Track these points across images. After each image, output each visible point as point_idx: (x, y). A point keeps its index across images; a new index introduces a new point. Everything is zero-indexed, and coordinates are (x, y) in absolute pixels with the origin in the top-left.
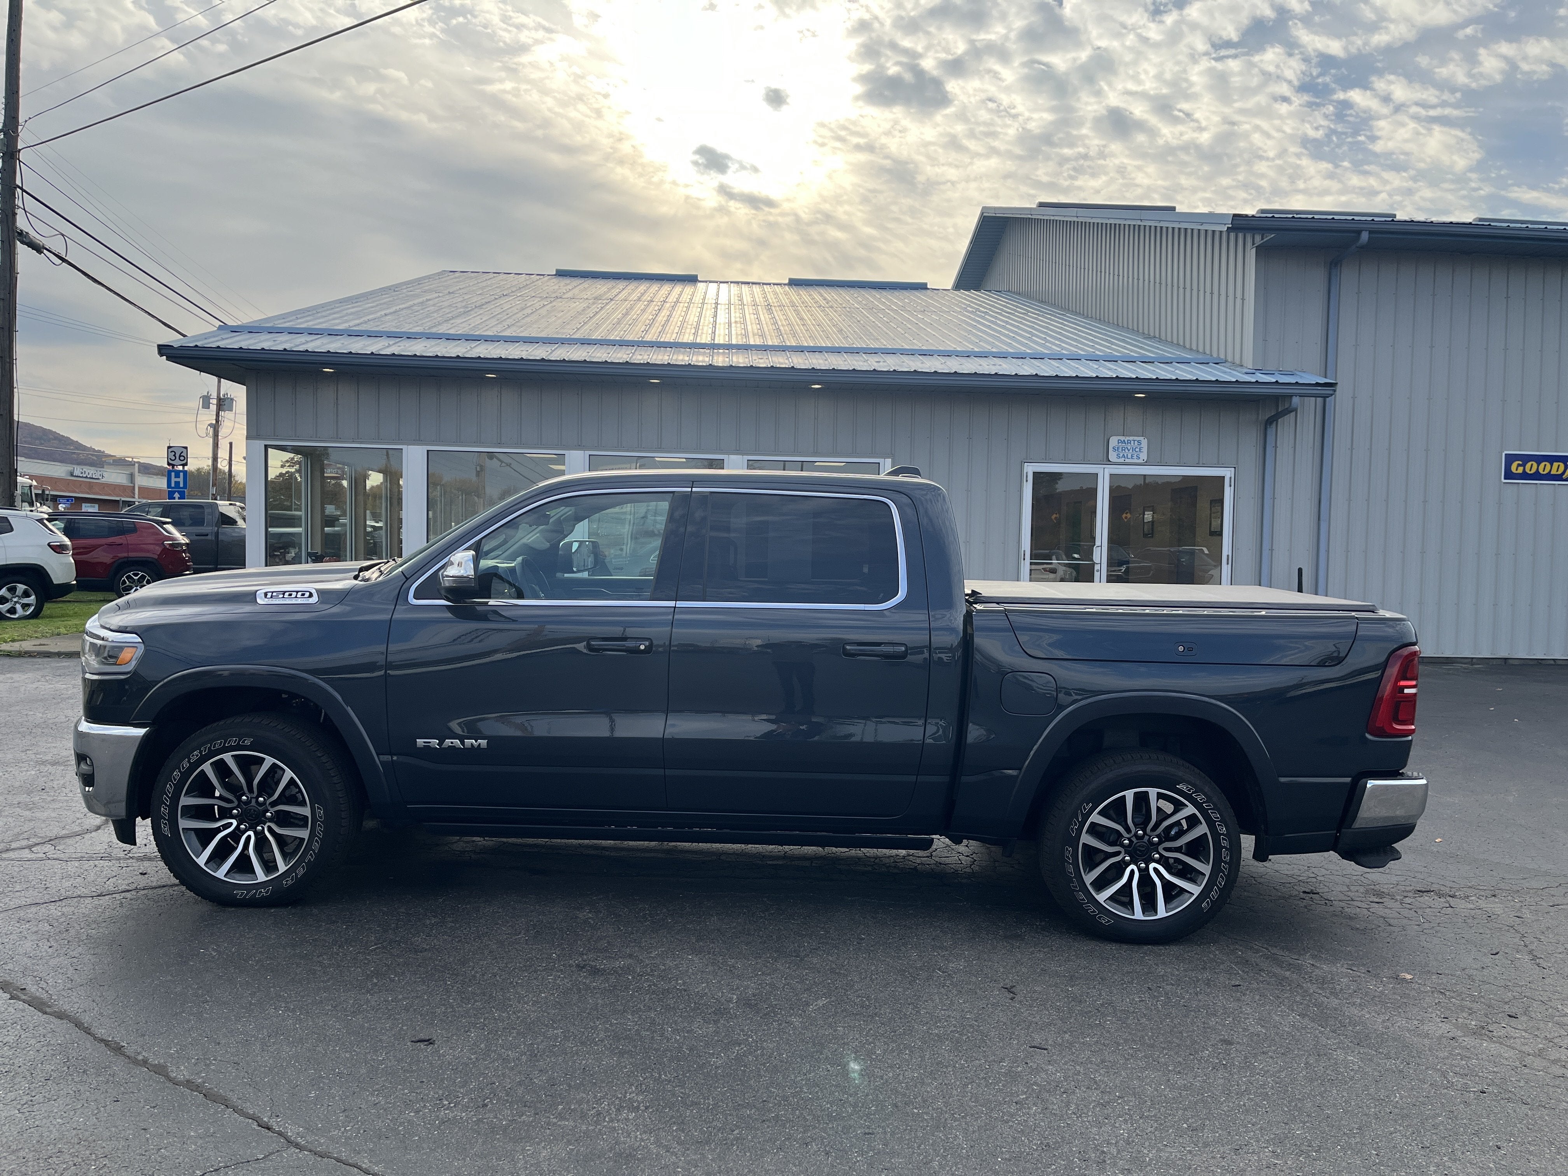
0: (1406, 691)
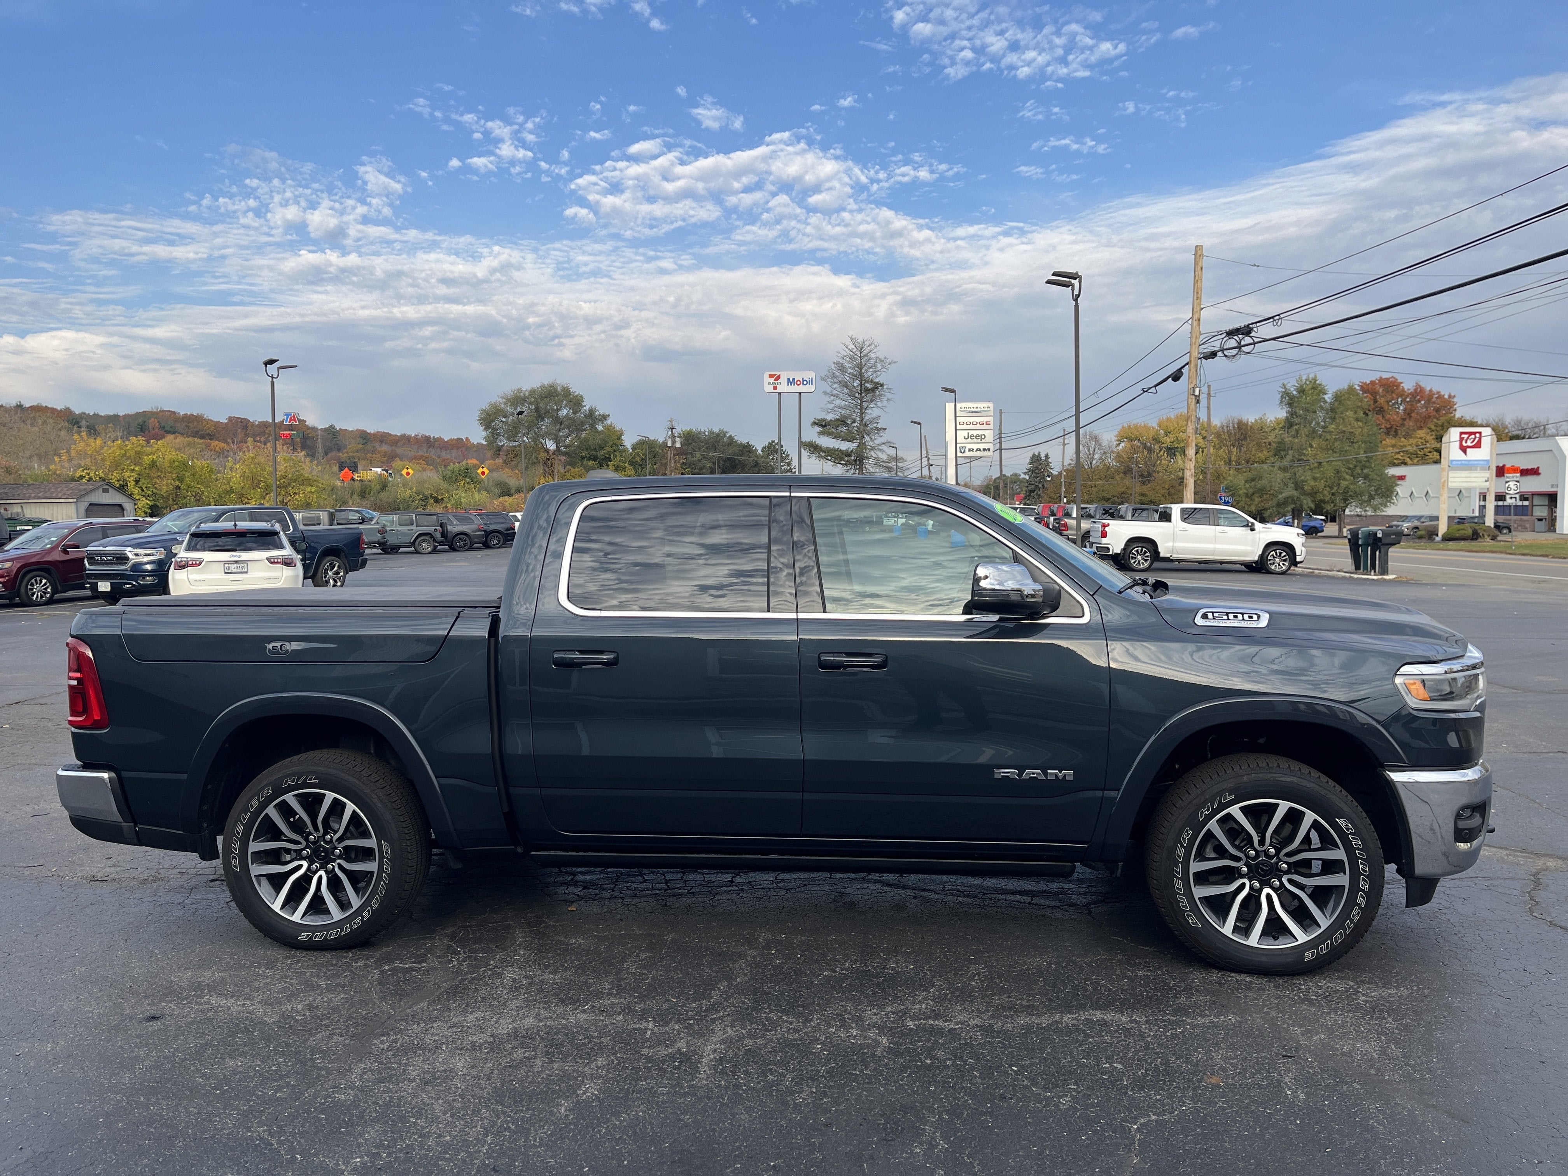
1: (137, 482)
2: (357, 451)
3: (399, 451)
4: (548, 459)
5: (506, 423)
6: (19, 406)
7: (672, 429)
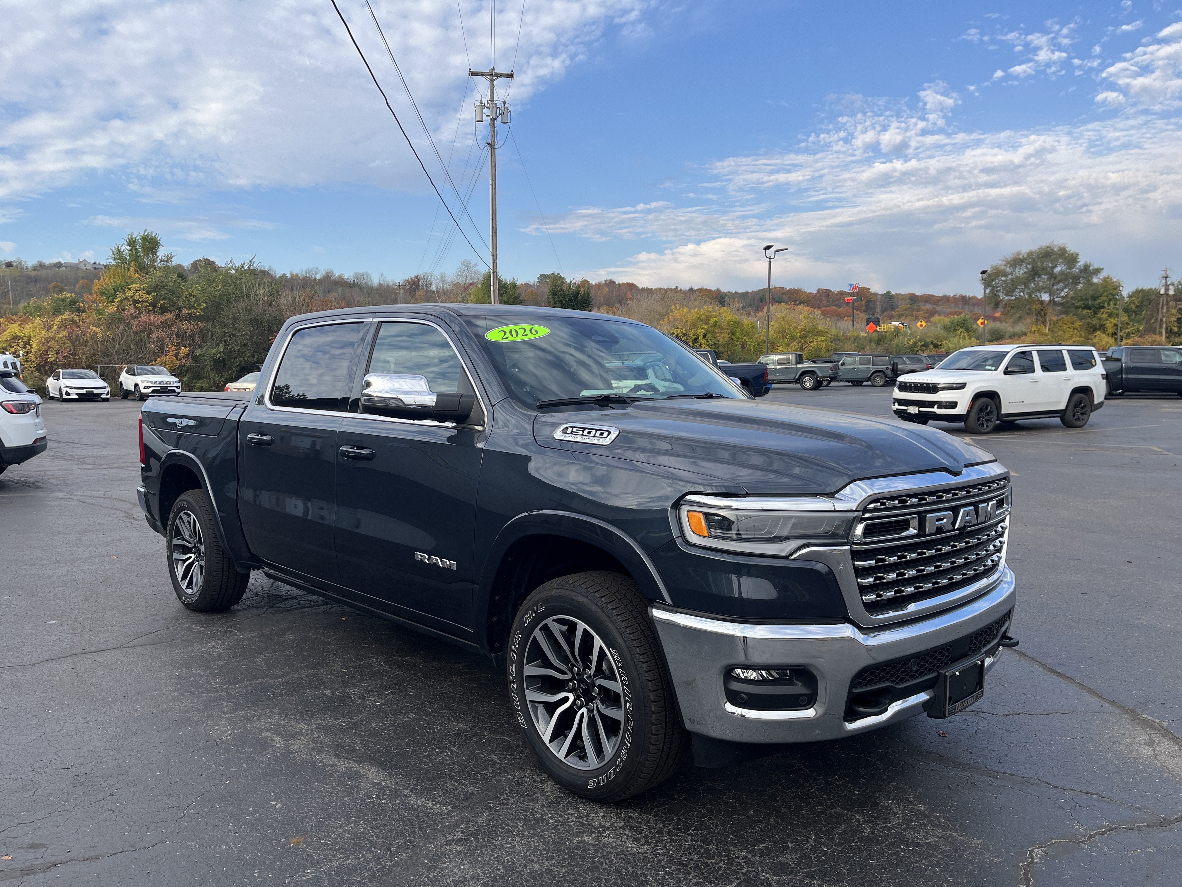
1: (705, 336)
2: (906, 310)
3: (938, 308)
4: (1042, 310)
5: (1005, 282)
6: (691, 290)
7: (1166, 278)
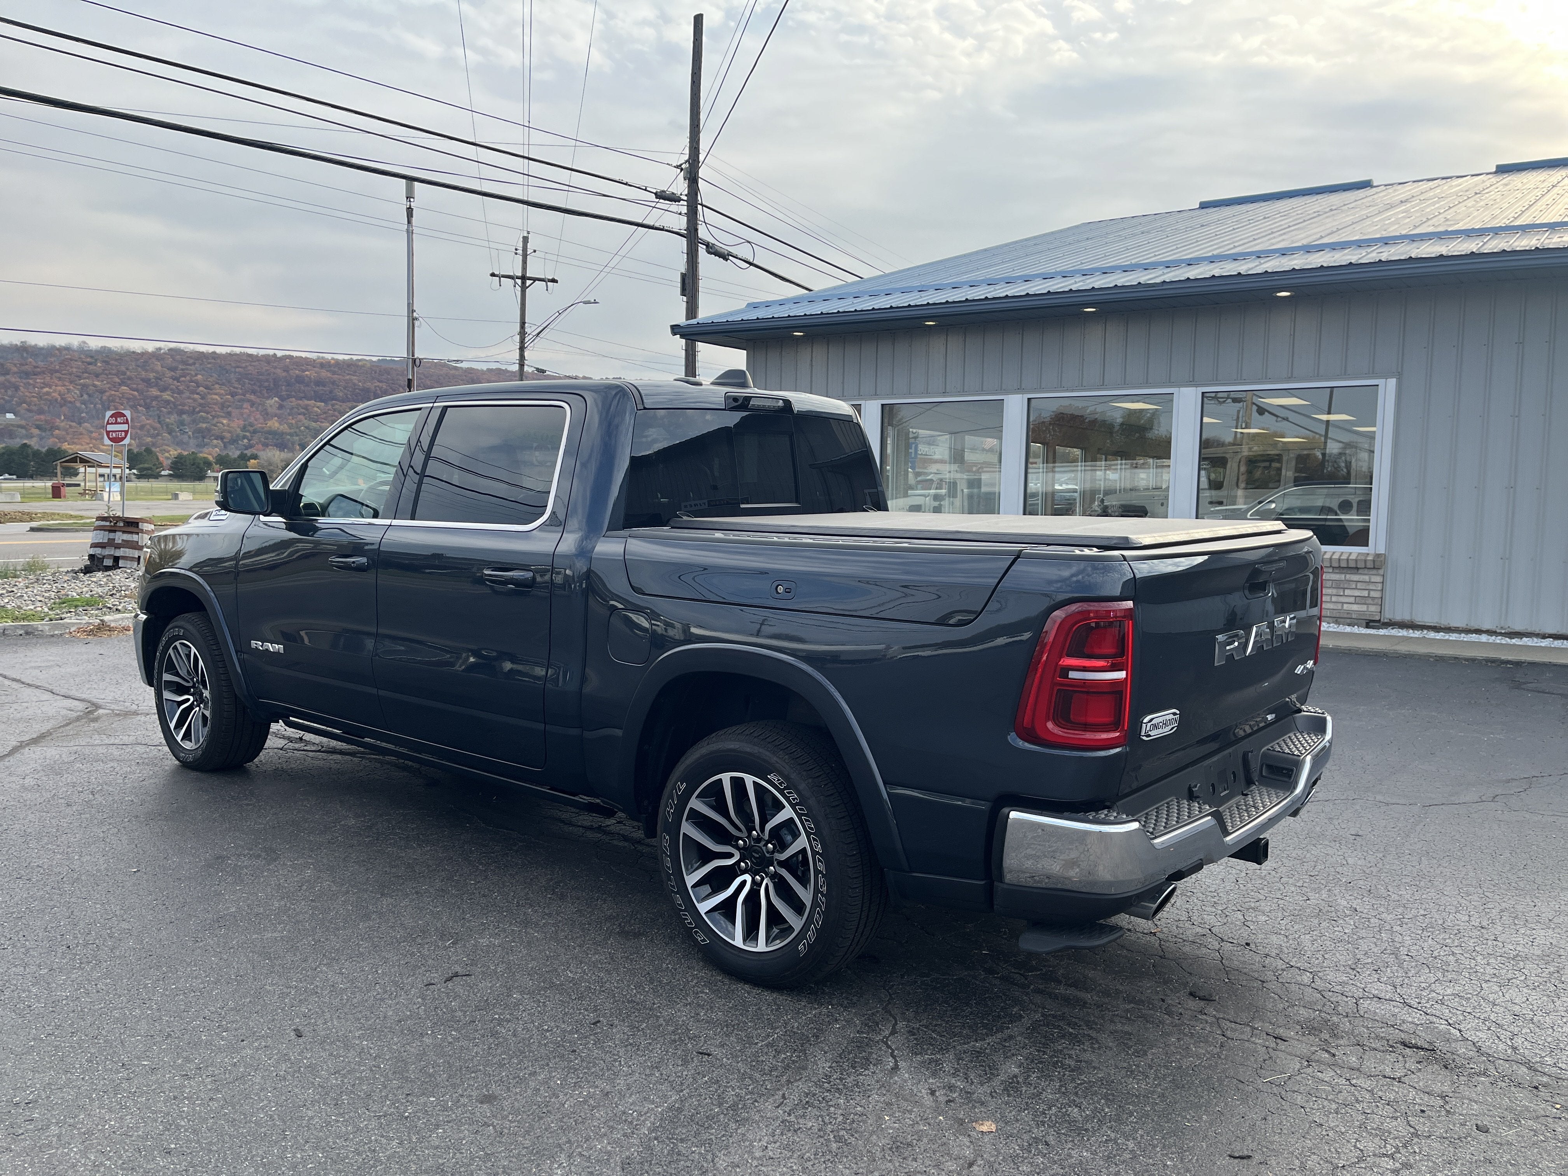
0: (1073, 675)
